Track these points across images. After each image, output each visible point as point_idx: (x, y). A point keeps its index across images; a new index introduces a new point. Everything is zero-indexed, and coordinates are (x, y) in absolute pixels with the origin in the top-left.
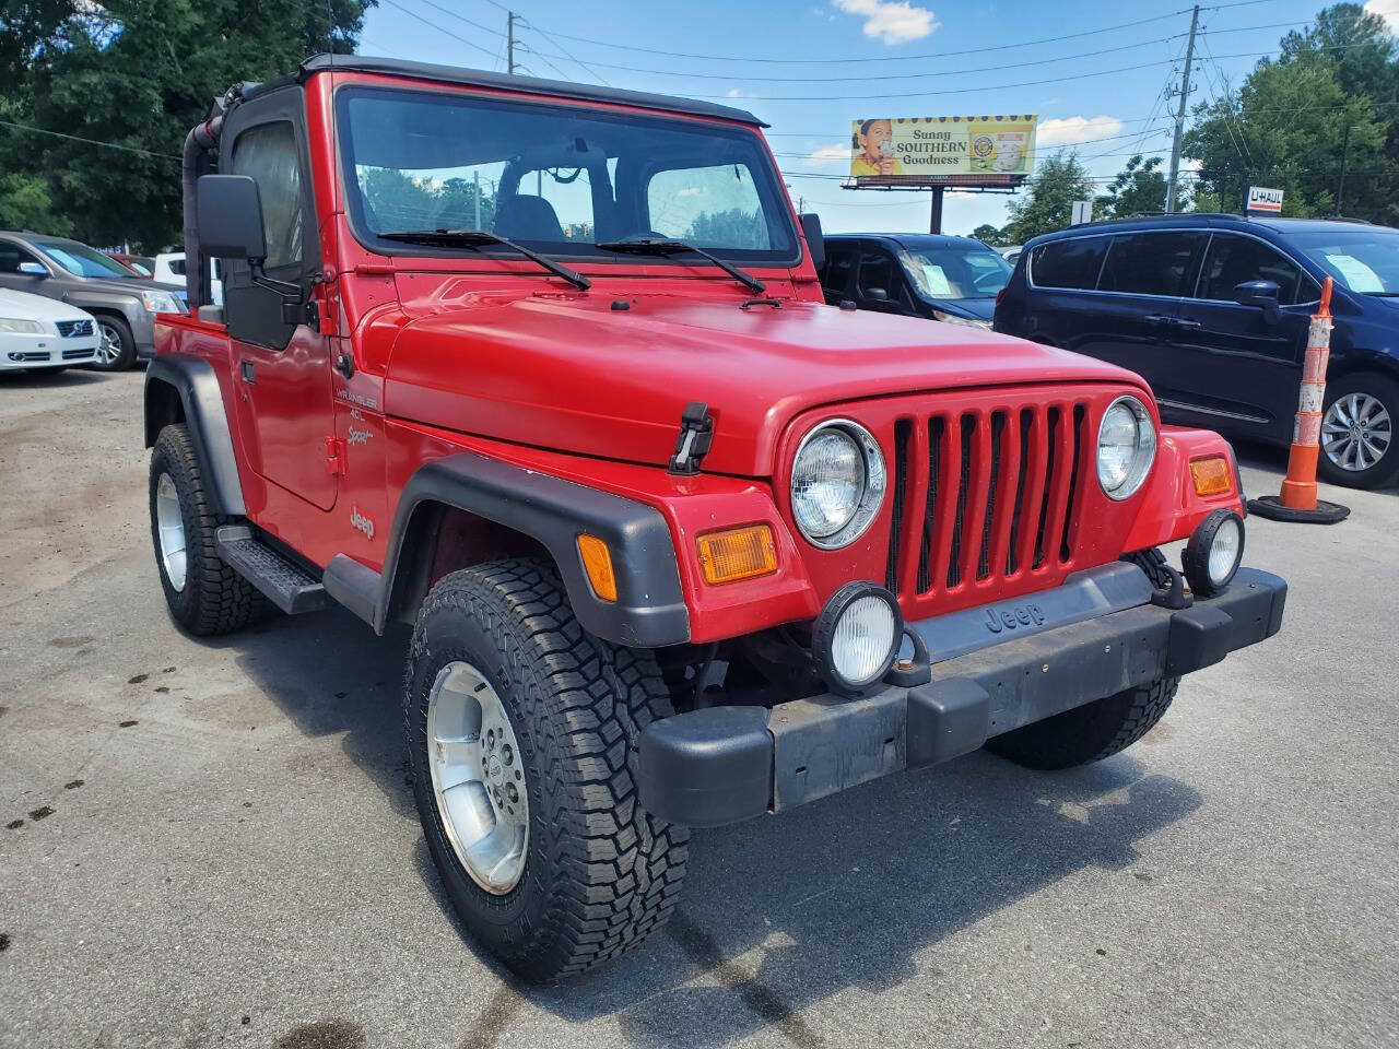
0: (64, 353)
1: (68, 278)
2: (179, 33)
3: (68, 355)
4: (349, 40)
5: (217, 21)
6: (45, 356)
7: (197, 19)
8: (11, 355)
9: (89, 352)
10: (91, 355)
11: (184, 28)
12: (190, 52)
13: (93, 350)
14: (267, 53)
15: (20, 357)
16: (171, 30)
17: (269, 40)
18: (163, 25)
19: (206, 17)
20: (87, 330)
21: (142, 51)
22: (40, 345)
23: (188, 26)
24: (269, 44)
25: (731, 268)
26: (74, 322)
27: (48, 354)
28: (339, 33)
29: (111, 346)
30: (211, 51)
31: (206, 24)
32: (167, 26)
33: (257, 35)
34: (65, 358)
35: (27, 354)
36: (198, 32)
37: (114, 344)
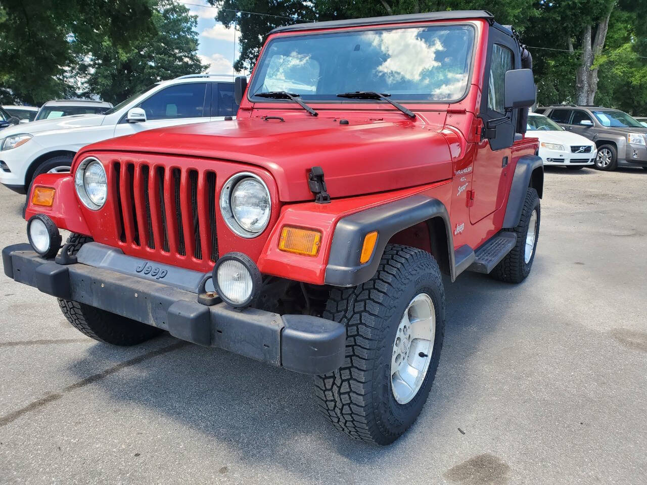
0: (571, 160)
1: (600, 127)
3: (572, 161)
6: (562, 160)
8: (548, 159)
9: (586, 160)
10: (587, 162)
13: (588, 159)
15: (551, 160)
20: (588, 149)
22: (561, 156)
26: (580, 147)
27: (563, 159)
29: (607, 159)
34: (571, 162)
35: (554, 159)
37: (609, 158)
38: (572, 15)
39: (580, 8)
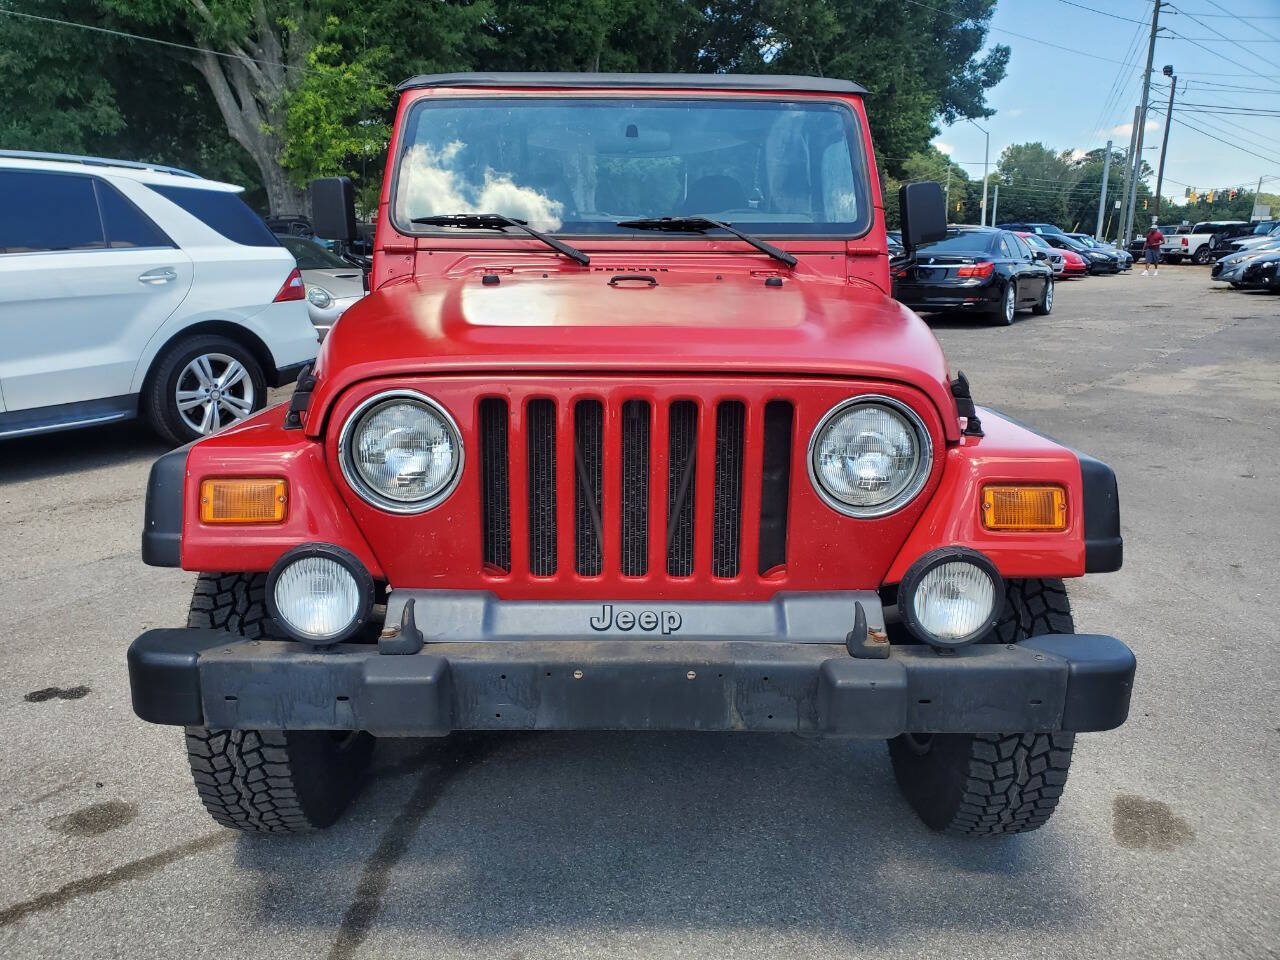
2: (824, 43)
4: (979, 29)
5: (857, 28)
7: (839, 29)
11: (828, 38)
12: (831, 58)
14: (897, 51)
16: (816, 42)
17: (901, 39)
18: (811, 39)
19: (847, 27)
21: (794, 62)
23: (831, 37)
24: (900, 42)
25: (757, 243)
28: (969, 24)
30: (849, 55)
31: (846, 33)
32: (814, 39)
33: (891, 36)
36: (840, 39)
38: (542, 51)
39: (554, 41)
